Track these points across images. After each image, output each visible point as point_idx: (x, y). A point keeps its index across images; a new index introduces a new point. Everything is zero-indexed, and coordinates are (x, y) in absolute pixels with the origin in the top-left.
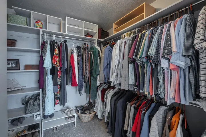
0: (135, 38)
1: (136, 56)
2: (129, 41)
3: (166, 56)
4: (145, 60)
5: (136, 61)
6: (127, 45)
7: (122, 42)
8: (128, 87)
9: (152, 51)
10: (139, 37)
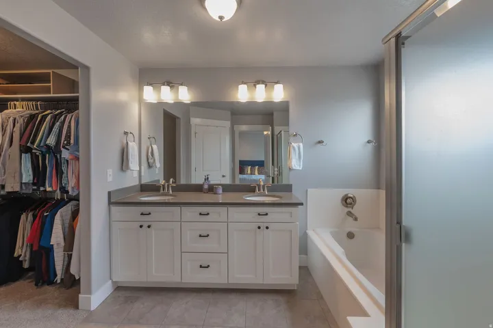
0: (32, 118)
1: (33, 143)
2: (22, 119)
3: (67, 147)
4: (44, 150)
5: (32, 149)
6: (18, 125)
7: (9, 118)
8: (19, 187)
9: (51, 141)
10: (39, 119)
